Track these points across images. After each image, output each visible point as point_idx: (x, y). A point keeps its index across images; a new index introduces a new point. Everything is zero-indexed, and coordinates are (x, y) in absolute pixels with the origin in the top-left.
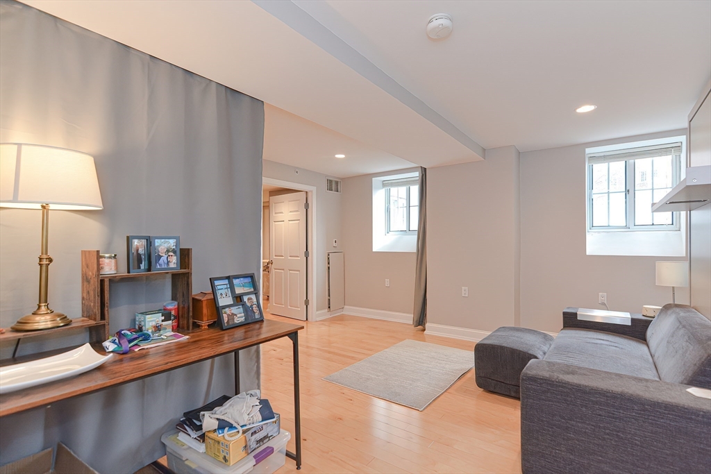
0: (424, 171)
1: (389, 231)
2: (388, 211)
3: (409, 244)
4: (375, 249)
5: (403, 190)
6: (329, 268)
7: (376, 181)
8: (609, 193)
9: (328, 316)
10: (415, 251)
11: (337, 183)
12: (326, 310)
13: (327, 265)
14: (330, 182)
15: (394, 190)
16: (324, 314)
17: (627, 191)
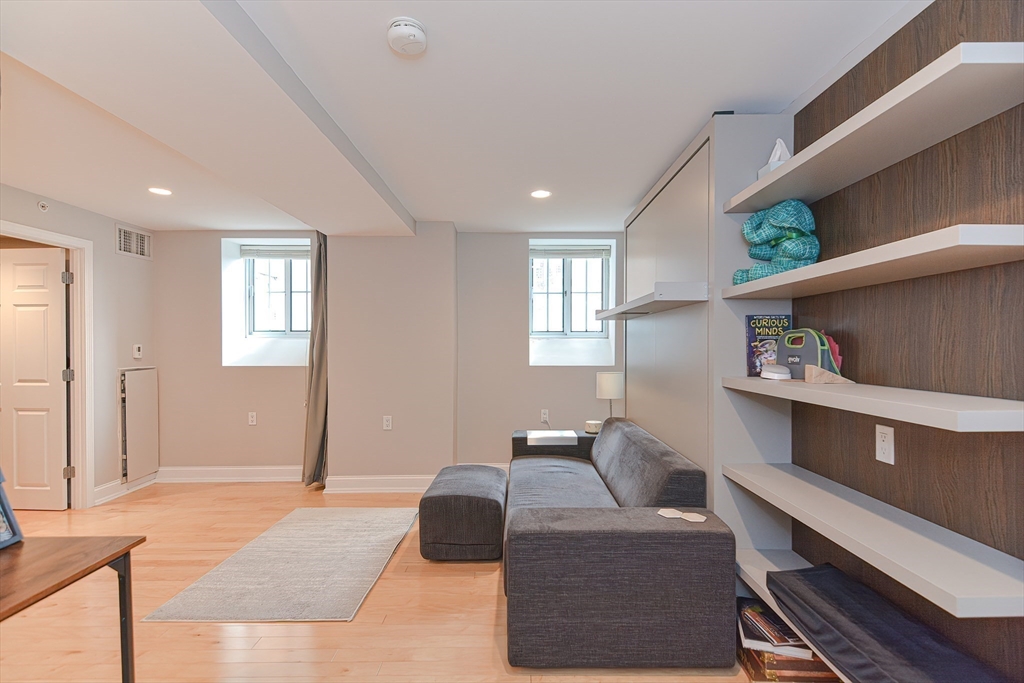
0: (322, 240)
1: (252, 330)
2: (251, 297)
3: (296, 352)
4: (226, 362)
5: (278, 265)
6: (124, 400)
7: (227, 243)
8: (548, 293)
9: (124, 491)
10: (307, 363)
11: (142, 238)
12: (119, 481)
13: (120, 396)
14: (126, 235)
15: (261, 263)
16: (116, 488)
17: (564, 293)
